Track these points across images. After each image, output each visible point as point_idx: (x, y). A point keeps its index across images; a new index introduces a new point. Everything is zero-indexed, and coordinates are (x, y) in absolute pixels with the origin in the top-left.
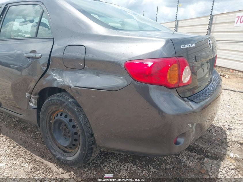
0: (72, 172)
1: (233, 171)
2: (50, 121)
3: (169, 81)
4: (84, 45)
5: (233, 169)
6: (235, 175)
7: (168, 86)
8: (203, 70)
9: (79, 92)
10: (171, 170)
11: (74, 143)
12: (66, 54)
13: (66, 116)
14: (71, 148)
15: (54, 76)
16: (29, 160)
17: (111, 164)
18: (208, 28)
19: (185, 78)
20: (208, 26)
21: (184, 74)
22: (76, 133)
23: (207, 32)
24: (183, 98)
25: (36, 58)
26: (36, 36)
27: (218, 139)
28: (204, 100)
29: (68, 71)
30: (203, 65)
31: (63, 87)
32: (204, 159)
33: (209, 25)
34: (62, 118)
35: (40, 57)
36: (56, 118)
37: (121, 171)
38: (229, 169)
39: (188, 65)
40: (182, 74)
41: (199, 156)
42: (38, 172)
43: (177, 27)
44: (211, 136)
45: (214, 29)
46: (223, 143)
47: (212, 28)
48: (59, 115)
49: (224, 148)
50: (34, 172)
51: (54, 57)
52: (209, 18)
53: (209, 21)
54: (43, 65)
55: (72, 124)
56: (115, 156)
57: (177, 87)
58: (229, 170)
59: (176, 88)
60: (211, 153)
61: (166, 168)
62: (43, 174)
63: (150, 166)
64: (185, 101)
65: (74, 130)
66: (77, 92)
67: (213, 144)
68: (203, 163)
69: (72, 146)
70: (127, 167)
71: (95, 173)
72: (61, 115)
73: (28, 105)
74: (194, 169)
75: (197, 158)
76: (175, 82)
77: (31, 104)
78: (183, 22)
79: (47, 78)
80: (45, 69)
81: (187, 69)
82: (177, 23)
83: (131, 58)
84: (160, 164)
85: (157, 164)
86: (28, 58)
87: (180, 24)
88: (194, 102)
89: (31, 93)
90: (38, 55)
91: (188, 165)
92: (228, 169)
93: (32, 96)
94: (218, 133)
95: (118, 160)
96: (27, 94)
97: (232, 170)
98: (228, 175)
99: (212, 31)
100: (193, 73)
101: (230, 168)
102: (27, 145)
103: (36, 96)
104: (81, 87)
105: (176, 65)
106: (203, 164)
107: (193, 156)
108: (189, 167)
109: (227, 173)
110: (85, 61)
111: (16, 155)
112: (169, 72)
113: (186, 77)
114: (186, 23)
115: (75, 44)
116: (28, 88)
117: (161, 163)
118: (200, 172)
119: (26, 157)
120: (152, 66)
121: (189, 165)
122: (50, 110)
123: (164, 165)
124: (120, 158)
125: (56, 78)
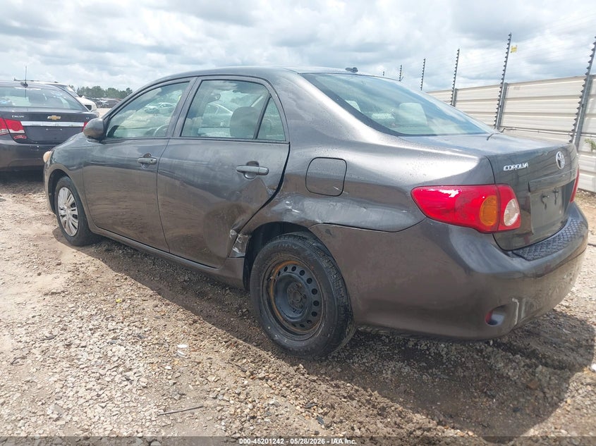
0: (301, 365)
1: (589, 388)
2: (270, 276)
3: (483, 222)
4: (344, 158)
5: (590, 384)
6: (593, 394)
7: (481, 230)
8: (546, 205)
9: (331, 232)
10: (474, 378)
11: (311, 318)
12: (312, 170)
13: (302, 273)
14: (302, 326)
15: (287, 204)
16: (226, 342)
17: (365, 360)
18: (578, 105)
19: (509, 218)
20: (580, 100)
21: (506, 212)
22: (316, 303)
23: (577, 114)
24: (505, 251)
25: (259, 174)
26: (257, 137)
27: (572, 340)
28: (543, 257)
29: (311, 197)
30: (544, 197)
31: (302, 222)
32: (537, 366)
33: (581, 97)
34: (296, 274)
35: (266, 174)
36: (283, 274)
37: (384, 372)
38: (582, 384)
39: (515, 196)
40: (503, 212)
41: (527, 361)
42: (245, 361)
43: (504, 98)
44: (559, 334)
45: (592, 108)
46: (581, 347)
47: (589, 106)
48: (289, 270)
49: (582, 356)
50: (238, 360)
51: (291, 175)
52: (583, 82)
53: (583, 88)
54: (270, 187)
55: (312, 286)
56: (371, 350)
57: (495, 232)
58: (581, 386)
59: (493, 233)
60: (553, 360)
61: (464, 376)
62: (253, 365)
63: (434, 370)
64: (508, 255)
65: (315, 298)
66: (328, 231)
67: (560, 347)
68: (533, 374)
69: (305, 324)
70: (395, 367)
71: (339, 370)
72: (294, 269)
73: (230, 251)
74: (517, 381)
75: (523, 364)
76: (492, 224)
77: (236, 250)
78: (518, 89)
79: (275, 208)
80: (271, 192)
81: (513, 204)
82: (506, 89)
83: (423, 183)
84: (453, 369)
85: (448, 369)
86: (242, 174)
87: (511, 92)
88: (524, 258)
89: (238, 231)
90: (264, 170)
91: (505, 375)
92: (579, 384)
93: (239, 235)
94: (574, 329)
95: (376, 355)
96: (232, 233)
97: (587, 385)
98: (579, 394)
99: (588, 111)
100: (525, 208)
101: (583, 381)
102: (214, 320)
103: (247, 236)
104: (335, 224)
105: (495, 197)
106: (535, 376)
107: (517, 361)
108: (508, 378)
109: (577, 391)
110: (344, 183)
111: (201, 334)
112: (482, 207)
113: (511, 216)
114: (525, 90)
115: (330, 157)
116: (236, 223)
117: (455, 367)
118: (528, 387)
119: (220, 338)
120: (456, 196)
121: (507, 374)
122: (274, 259)
123: (460, 370)
124: (379, 354)
125: (290, 207)
